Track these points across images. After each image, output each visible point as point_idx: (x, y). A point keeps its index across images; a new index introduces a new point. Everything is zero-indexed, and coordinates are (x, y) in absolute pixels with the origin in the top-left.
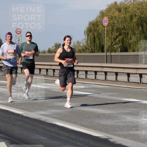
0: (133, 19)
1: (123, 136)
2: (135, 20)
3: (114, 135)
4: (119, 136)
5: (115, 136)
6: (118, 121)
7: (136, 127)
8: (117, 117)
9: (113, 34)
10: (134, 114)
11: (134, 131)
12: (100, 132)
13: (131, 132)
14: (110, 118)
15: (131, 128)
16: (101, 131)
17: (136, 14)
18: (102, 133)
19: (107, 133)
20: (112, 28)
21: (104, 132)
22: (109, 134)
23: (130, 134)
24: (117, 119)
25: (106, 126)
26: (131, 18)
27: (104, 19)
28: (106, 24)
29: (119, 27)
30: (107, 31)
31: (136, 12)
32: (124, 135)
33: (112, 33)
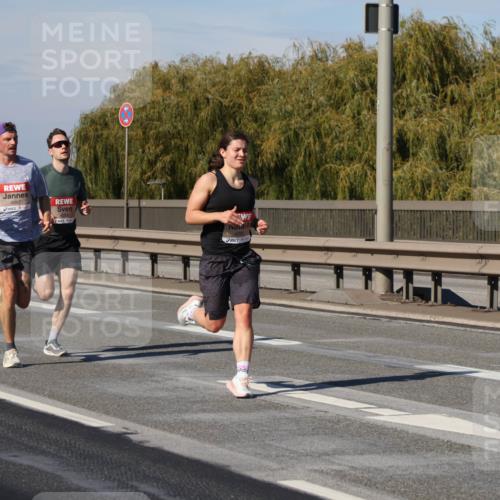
0: (200, 109)
1: (166, 427)
2: (204, 114)
3: (144, 424)
4: (156, 425)
5: (143, 427)
6: (153, 385)
7: (202, 401)
8: (153, 376)
9: (147, 151)
10: (199, 367)
11: (196, 412)
12: (104, 416)
13: (187, 417)
14: (133, 377)
15: (189, 405)
16: (107, 413)
17: (210, 96)
18: (109, 418)
19: (124, 417)
20: (144, 133)
21: (115, 415)
22: (130, 420)
23: (186, 422)
24: (152, 381)
25: (122, 398)
26: (196, 108)
27: (123, 110)
28: (126, 121)
29: (161, 129)
30: (130, 141)
31: (210, 93)
32: (169, 425)
33: (143, 147)
